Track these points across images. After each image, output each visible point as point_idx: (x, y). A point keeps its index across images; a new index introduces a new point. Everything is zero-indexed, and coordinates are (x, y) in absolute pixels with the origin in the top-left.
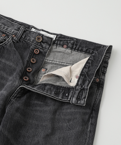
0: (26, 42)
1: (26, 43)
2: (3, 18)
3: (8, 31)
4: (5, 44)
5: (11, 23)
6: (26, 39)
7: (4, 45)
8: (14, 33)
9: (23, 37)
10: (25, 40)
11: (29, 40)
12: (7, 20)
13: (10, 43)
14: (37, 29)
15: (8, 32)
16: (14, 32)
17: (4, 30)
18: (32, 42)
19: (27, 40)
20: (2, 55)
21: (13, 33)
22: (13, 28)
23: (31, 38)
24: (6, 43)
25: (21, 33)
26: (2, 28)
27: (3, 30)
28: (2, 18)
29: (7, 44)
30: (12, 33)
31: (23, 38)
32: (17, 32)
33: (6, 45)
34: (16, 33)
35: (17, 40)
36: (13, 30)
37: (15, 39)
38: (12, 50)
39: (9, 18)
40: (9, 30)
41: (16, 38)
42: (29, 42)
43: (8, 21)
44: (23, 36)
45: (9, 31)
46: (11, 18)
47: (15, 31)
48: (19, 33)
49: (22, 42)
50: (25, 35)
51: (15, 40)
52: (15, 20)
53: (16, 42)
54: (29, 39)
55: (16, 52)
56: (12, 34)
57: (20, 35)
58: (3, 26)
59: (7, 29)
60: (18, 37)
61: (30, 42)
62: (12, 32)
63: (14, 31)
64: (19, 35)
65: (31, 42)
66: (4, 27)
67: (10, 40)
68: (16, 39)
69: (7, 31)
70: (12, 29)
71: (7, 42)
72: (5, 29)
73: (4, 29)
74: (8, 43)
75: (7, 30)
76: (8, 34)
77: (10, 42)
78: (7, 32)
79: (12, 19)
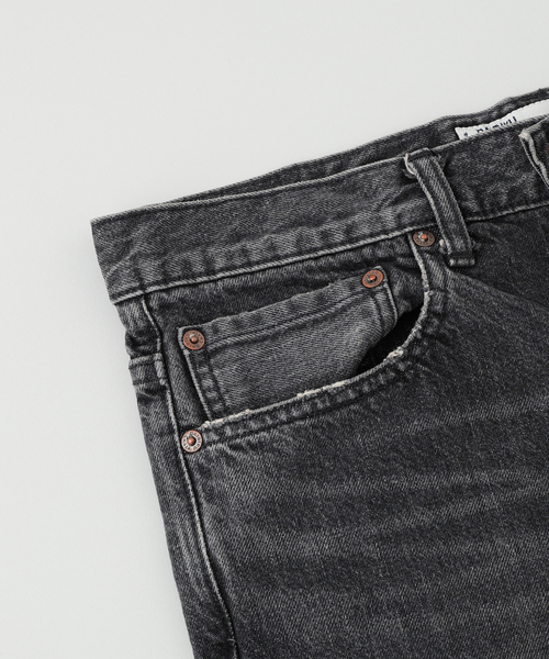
0: (511, 222)
1: (513, 227)
2: (261, 196)
3: (369, 241)
4: (436, 314)
5: (326, 183)
6: (497, 206)
7: (436, 321)
8: (411, 224)
9: (472, 205)
10: (493, 211)
11: (517, 199)
12: (294, 189)
13: (457, 290)
14: (480, 119)
15: (375, 244)
16: (405, 220)
17: (341, 248)
18: (540, 200)
19: (506, 208)
20: (468, 385)
21: (400, 227)
22: (375, 206)
23: (512, 179)
24: (438, 308)
25: (448, 195)
26: (316, 250)
27: (332, 255)
28: (256, 197)
29: (444, 309)
30: (397, 233)
31: (477, 214)
32: (418, 207)
33: (442, 316)
34: (417, 215)
35: (466, 243)
36: (388, 215)
37: (453, 248)
38: (500, 315)
39: (285, 171)
40: (366, 231)
41: (451, 240)
42: (523, 211)
43: (301, 188)
44: (466, 200)
45: (371, 236)
46: (296, 167)
47: (400, 208)
48: (436, 204)
49: (494, 233)
50: (472, 187)
51: (456, 255)
52: (322, 162)
53: (473, 262)
54: (513, 192)
55: (529, 314)
56: (405, 236)
57: (452, 206)
58: (313, 231)
59: (349, 230)
60: (453, 226)
61: (532, 206)
62: (392, 224)
63: (399, 216)
64: (448, 214)
65: (534, 202)
66: (325, 235)
67: (441, 277)
68: (459, 244)
69: (362, 243)
70: (378, 210)
71: (439, 296)
72: (342, 243)
73: (336, 245)
74: (446, 297)
75: (357, 240)
76: (380, 253)
77: (451, 284)
78: (367, 252)
79: (306, 166)
